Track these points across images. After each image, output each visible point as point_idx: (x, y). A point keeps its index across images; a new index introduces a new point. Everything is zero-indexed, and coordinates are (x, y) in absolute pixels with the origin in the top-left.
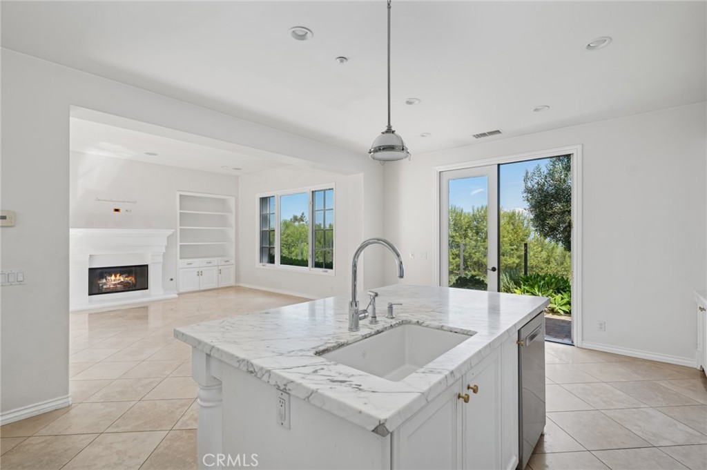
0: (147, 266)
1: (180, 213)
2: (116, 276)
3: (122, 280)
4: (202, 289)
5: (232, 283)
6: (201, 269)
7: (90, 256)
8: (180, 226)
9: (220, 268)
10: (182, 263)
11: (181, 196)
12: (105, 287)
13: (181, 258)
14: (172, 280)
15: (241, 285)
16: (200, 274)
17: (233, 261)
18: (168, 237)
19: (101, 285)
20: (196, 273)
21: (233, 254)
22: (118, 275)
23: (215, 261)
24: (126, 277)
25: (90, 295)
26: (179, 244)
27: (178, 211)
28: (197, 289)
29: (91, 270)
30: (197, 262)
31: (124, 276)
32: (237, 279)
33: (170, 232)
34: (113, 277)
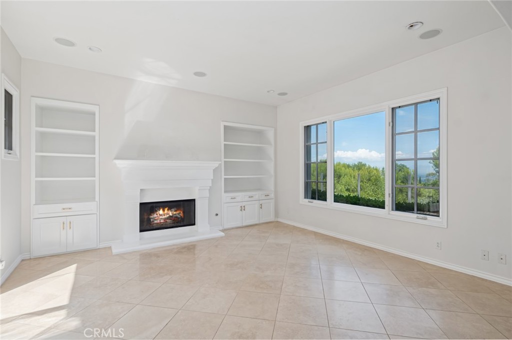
0: (194, 200)
1: (225, 145)
2: (164, 211)
3: (171, 214)
4: (244, 224)
5: (271, 218)
6: (244, 204)
7: (141, 190)
8: (225, 158)
9: (261, 202)
10: (226, 197)
11: (225, 127)
12: (156, 222)
13: (225, 192)
14: (217, 215)
15: (280, 220)
16: (243, 208)
17: (272, 196)
18: (214, 170)
19: (152, 220)
20: (240, 209)
21: (272, 188)
22: (166, 209)
23: (257, 195)
24: (175, 211)
25: (141, 231)
26: (223, 177)
27: (223, 143)
28: (240, 225)
29: (142, 205)
30: (240, 196)
31: (173, 210)
32: (277, 214)
33: (216, 164)
34: (161, 212)
